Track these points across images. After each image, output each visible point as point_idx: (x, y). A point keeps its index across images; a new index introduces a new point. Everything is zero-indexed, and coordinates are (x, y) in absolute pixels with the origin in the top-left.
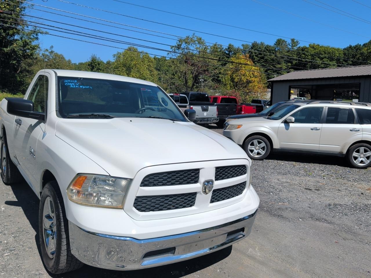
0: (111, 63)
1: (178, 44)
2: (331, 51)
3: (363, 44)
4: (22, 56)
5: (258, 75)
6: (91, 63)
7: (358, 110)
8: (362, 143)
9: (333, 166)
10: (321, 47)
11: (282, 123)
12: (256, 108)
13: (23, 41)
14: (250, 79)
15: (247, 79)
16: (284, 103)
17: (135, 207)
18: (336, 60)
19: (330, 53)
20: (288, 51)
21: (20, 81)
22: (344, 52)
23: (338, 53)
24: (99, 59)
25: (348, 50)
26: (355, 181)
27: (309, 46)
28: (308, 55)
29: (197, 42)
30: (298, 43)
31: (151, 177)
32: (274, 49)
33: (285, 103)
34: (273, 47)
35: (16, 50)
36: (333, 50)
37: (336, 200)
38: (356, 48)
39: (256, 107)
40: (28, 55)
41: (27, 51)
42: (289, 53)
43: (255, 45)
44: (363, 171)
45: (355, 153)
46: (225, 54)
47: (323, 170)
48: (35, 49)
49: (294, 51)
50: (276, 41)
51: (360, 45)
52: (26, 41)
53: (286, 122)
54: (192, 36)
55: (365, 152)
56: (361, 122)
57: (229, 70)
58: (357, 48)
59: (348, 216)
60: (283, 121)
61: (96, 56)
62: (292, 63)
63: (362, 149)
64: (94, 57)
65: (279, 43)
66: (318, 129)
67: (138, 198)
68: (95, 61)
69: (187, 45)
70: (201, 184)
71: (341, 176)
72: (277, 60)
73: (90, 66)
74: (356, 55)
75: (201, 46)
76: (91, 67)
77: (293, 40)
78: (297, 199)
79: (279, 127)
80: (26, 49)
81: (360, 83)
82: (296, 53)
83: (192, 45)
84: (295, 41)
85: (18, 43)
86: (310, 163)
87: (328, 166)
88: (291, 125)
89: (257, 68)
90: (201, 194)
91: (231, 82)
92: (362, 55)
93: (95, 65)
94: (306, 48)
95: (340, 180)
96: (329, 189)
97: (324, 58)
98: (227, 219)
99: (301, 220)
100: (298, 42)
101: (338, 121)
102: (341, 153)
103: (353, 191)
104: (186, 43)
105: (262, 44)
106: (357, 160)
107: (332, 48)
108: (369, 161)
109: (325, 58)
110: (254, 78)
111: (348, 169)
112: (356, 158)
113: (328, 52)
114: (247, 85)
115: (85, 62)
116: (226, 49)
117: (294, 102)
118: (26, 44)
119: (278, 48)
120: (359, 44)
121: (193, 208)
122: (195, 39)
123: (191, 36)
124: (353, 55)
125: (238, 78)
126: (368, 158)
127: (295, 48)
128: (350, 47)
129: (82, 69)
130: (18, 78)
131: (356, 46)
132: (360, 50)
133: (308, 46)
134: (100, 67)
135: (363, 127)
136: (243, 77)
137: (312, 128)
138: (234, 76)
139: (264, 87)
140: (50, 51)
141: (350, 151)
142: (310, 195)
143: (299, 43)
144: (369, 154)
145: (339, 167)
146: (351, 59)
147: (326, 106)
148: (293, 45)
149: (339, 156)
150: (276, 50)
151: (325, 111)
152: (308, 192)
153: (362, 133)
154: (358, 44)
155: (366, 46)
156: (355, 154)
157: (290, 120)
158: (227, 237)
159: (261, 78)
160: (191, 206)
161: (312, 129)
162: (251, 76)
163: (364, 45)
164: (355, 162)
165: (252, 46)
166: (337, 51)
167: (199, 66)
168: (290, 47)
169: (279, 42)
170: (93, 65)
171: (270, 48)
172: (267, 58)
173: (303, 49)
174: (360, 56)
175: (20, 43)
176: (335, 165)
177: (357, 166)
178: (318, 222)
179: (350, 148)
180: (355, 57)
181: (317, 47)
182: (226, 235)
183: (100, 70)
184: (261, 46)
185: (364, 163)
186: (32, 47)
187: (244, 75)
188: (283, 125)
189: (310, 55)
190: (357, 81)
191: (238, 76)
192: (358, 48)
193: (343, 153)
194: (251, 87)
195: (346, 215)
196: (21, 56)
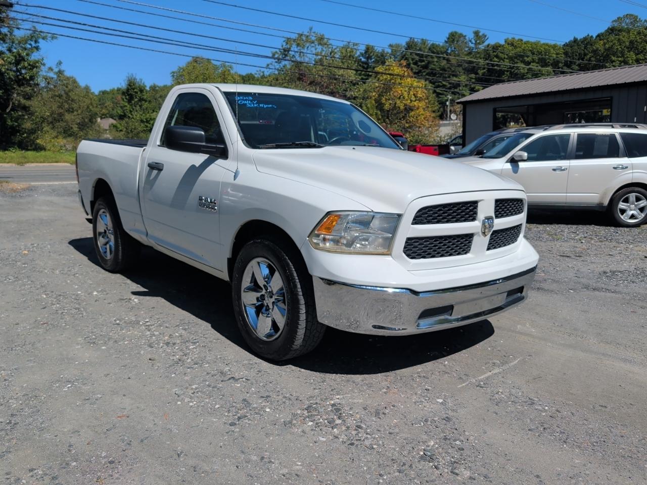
0: (157, 88)
1: (284, 47)
2: (543, 50)
3: (596, 35)
4: (15, 80)
5: (423, 96)
6: (128, 90)
7: (623, 136)
8: (633, 188)
9: (588, 226)
10: (525, 44)
11: (507, 162)
12: (438, 150)
13: (14, 54)
14: (411, 105)
15: (405, 105)
16: (498, 134)
17: (405, 253)
18: (552, 65)
19: (541, 52)
20: (470, 53)
21: (12, 127)
22: (564, 50)
23: (555, 52)
24: (141, 82)
25: (571, 47)
26: (628, 242)
27: (505, 42)
28: (504, 58)
29: (316, 43)
30: (486, 38)
31: (424, 211)
32: (445, 50)
33: (500, 133)
34: (443, 47)
35: (4, 70)
36: (547, 47)
37: (610, 267)
38: (585, 43)
39: (439, 148)
40: (24, 78)
41: (23, 71)
42: (471, 56)
43: (411, 45)
44: (636, 231)
45: (621, 203)
46: (360, 63)
47: (576, 232)
48: (37, 67)
49: (479, 53)
50: (448, 36)
51: (592, 37)
52: (19, 55)
53: (514, 161)
54: (308, 32)
55: (637, 201)
56: (630, 154)
57: (372, 90)
58: (587, 42)
59: (636, 283)
60: (508, 160)
61: (134, 76)
62: (476, 73)
63: (632, 196)
64: (131, 79)
65: (454, 40)
66: (563, 168)
67: (409, 239)
68: (134, 85)
69: (300, 50)
70: (479, 221)
71: (605, 237)
72: (451, 69)
73: (126, 95)
74: (585, 55)
75: (325, 49)
76: (127, 97)
77: (476, 33)
78: (554, 269)
79: (502, 169)
80: (20, 68)
81: (612, 98)
82: (482, 56)
83: (309, 48)
84: (481, 34)
85: (6, 59)
86: (551, 223)
87: (580, 227)
88: (522, 165)
89: (421, 85)
90: (479, 236)
91: (377, 110)
92: (594, 54)
93: (134, 93)
94: (500, 46)
95: (607, 243)
96: (595, 255)
97: (531, 62)
98: (510, 270)
99: (572, 291)
100: (486, 36)
101: (594, 154)
102: (600, 205)
103: (630, 255)
104: (298, 45)
105: (424, 42)
106: (625, 214)
107: (544, 44)
108: (643, 215)
109: (533, 62)
110: (417, 102)
111: (612, 229)
112: (623, 211)
113: (538, 51)
114: (406, 114)
115: (110, 90)
116: (362, 54)
117: (513, 131)
118: (19, 60)
119: (451, 48)
120: (590, 35)
121: (468, 255)
122: (313, 38)
123: (306, 33)
124: (579, 54)
125: (390, 104)
126: (642, 210)
127: (482, 47)
128: (575, 40)
129: (107, 101)
130: (9, 121)
131: (585, 39)
132: (591, 45)
133: (502, 42)
134: (144, 95)
135: (633, 162)
136: (398, 102)
137: (555, 168)
138: (383, 100)
139: (434, 117)
140: (56, 70)
141: (614, 201)
142: (571, 263)
143: (488, 38)
144: (643, 203)
145: (598, 227)
146: (578, 62)
147: (573, 132)
148: (478, 42)
149: (597, 209)
150: (449, 51)
151: (574, 139)
152: (567, 259)
153: (631, 171)
154: (588, 35)
155: (601, 37)
156: (622, 205)
157: (521, 156)
158: (506, 298)
159: (429, 102)
160: (466, 253)
161: (554, 170)
162: (412, 99)
163: (598, 36)
164: (622, 217)
165: (406, 46)
166: (554, 50)
167: (323, 85)
168: (473, 45)
169: (453, 38)
170: (130, 92)
171: (438, 49)
172: (434, 66)
173: (496, 47)
174: (592, 56)
175: (9, 58)
176: (590, 224)
177: (626, 223)
178: (597, 293)
179: (615, 196)
180: (584, 58)
181: (519, 44)
182: (506, 294)
183: (144, 102)
184: (423, 46)
185: (636, 218)
186: (31, 63)
187: (399, 98)
188: (508, 166)
189: (507, 59)
190: (606, 94)
191: (389, 100)
192: (589, 42)
193: (604, 205)
194: (413, 117)
195: (633, 282)
196: (12, 81)
